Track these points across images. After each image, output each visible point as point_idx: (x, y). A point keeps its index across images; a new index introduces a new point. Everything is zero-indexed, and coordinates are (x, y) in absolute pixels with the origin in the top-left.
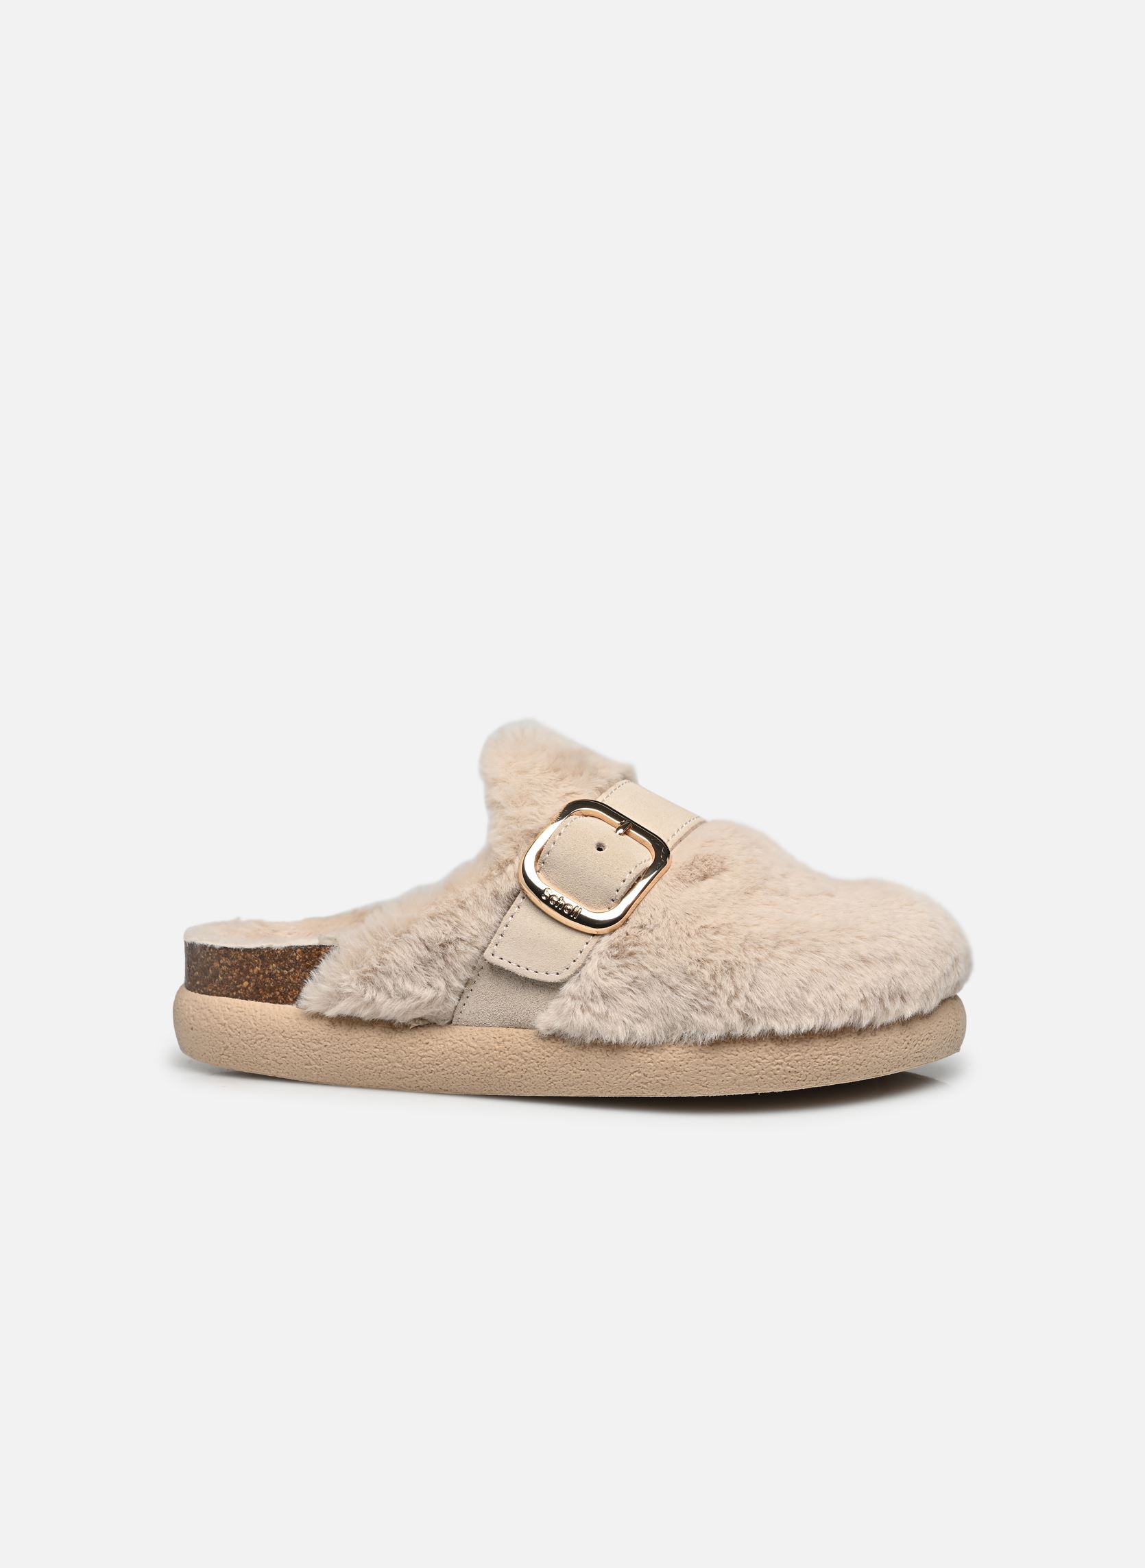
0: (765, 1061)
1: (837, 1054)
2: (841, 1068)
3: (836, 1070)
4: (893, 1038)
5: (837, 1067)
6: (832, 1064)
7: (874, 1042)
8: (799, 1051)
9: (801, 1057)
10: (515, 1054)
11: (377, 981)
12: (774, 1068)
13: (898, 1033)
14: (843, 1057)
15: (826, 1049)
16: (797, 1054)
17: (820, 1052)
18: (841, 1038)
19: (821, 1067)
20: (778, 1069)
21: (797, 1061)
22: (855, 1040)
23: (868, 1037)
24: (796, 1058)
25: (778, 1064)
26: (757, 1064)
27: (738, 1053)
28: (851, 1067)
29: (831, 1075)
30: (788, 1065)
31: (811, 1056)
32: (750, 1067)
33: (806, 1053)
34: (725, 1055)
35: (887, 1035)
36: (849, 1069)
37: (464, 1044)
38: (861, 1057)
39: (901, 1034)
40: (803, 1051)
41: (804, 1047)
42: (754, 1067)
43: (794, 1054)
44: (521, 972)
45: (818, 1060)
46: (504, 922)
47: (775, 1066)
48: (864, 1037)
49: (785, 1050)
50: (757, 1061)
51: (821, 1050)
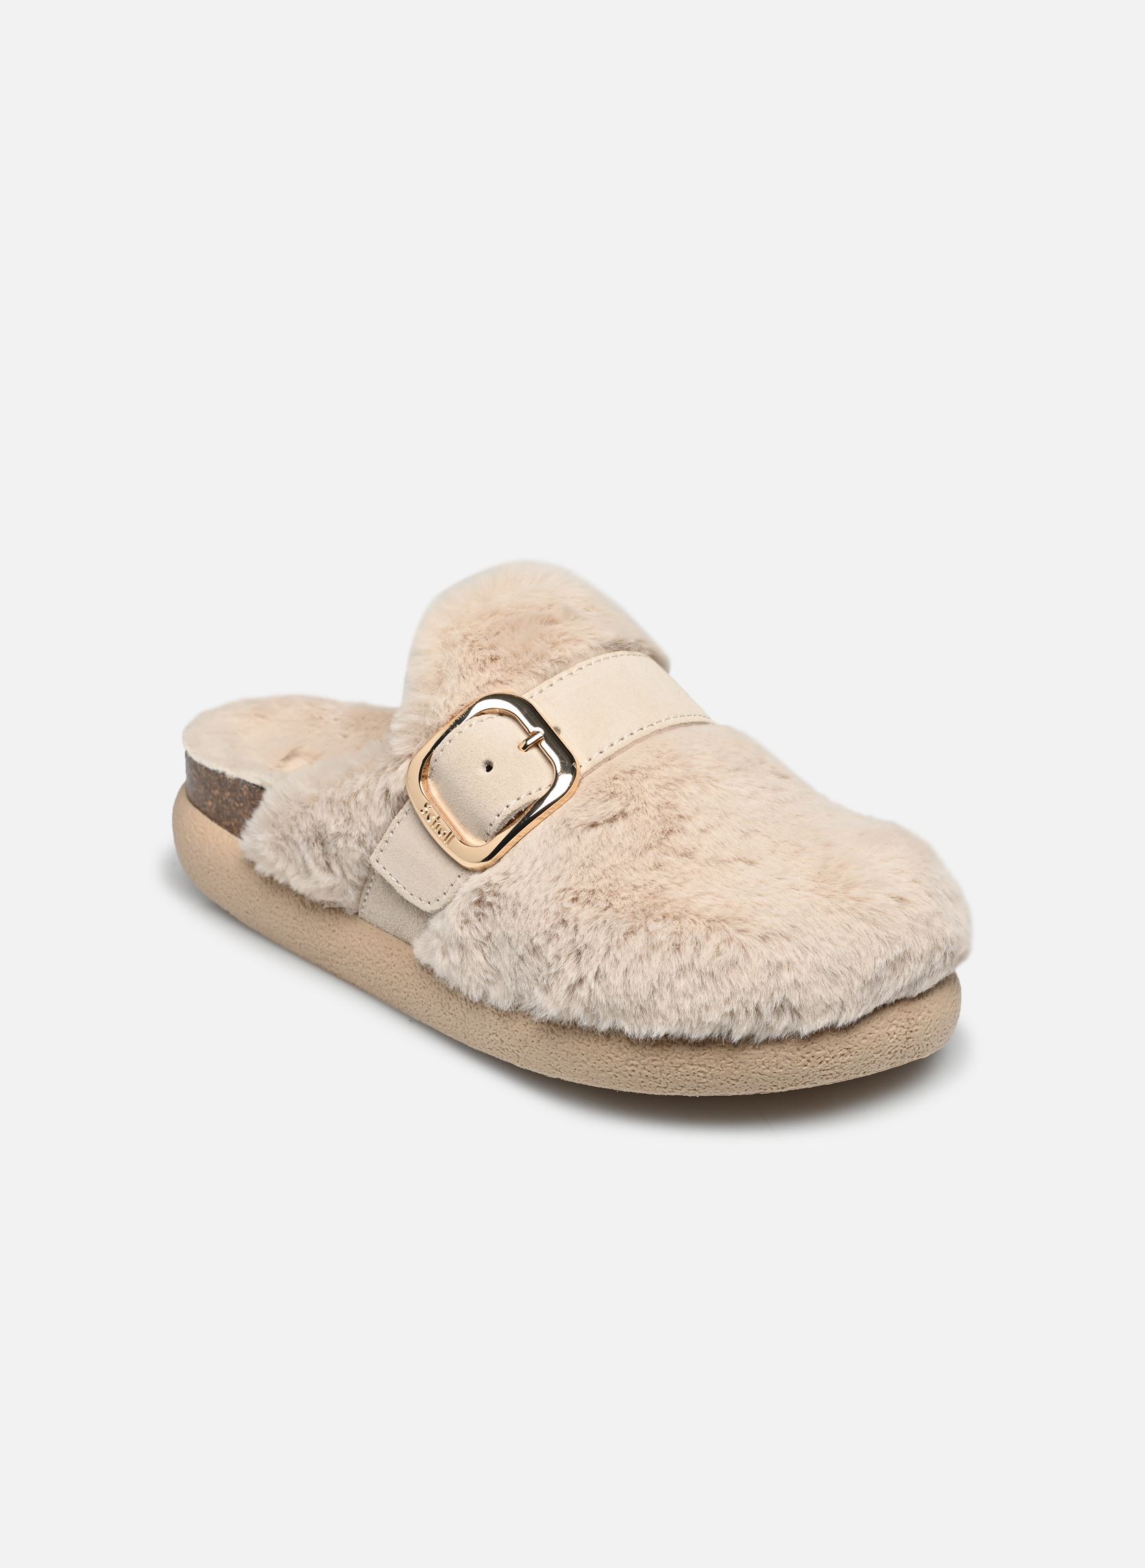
0: (617, 1059)
1: (705, 1066)
2: (711, 1081)
3: (704, 1083)
4: (784, 1053)
5: (704, 1080)
6: (698, 1076)
7: (756, 1056)
8: (658, 1056)
9: (660, 1063)
10: (398, 973)
11: (288, 851)
12: (628, 1068)
13: (794, 1048)
14: (713, 1070)
15: (691, 1058)
16: (655, 1058)
17: (683, 1061)
18: (711, 1048)
19: (684, 1077)
20: (634, 1071)
21: (655, 1067)
22: (730, 1052)
23: (749, 1050)
24: (655, 1063)
25: (632, 1065)
26: (609, 1061)
27: (590, 1043)
28: (723, 1082)
29: (699, 1087)
30: (644, 1068)
31: (672, 1063)
32: (601, 1062)
33: (666, 1059)
34: (576, 1042)
35: (777, 1050)
36: (722, 1084)
37: (361, 945)
38: (736, 1072)
39: (798, 1050)
40: (662, 1056)
41: (664, 1052)
42: (607, 1063)
43: (651, 1058)
44: (399, 888)
45: (680, 1069)
46: (391, 827)
47: (630, 1066)
48: (742, 1050)
49: (640, 1052)
50: (609, 1058)
51: (684, 1058)
